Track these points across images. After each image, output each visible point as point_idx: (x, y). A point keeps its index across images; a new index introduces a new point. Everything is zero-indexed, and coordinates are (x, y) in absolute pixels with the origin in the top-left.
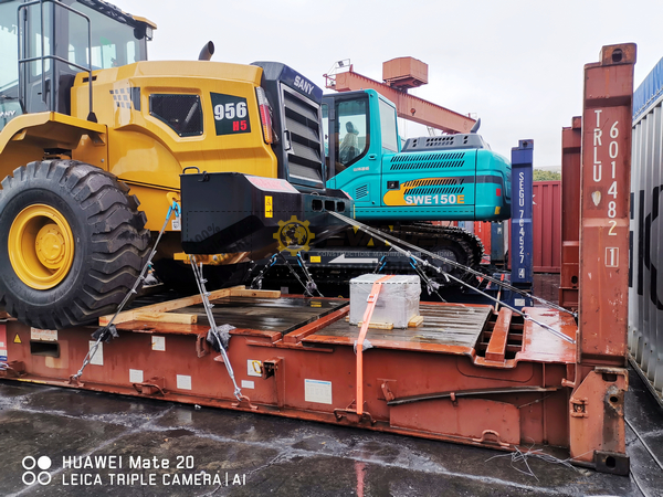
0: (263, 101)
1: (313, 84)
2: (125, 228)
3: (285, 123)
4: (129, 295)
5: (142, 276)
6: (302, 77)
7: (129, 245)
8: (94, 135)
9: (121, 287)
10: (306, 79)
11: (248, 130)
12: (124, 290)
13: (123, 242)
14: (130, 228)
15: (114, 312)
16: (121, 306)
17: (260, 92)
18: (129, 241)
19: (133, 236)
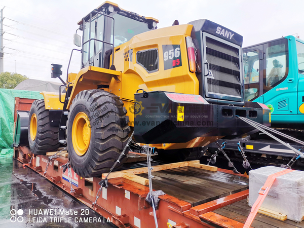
0: (191, 45)
1: (233, 32)
2: (113, 125)
3: (205, 58)
4: (116, 163)
5: (123, 153)
6: (223, 28)
7: (114, 135)
8: (116, 77)
9: (110, 159)
10: (226, 29)
11: (180, 65)
12: (112, 161)
13: (111, 133)
14: (117, 126)
15: (108, 171)
16: (111, 169)
17: (189, 40)
18: (115, 133)
19: (117, 130)
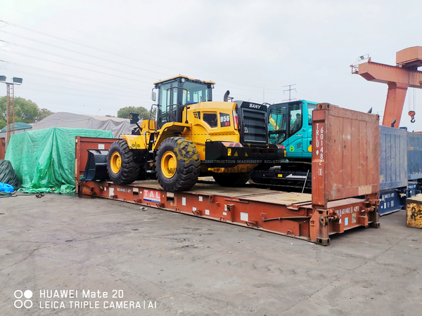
6: (253, 104)
8: (188, 128)
10: (255, 104)
11: (230, 125)
17: (234, 112)
